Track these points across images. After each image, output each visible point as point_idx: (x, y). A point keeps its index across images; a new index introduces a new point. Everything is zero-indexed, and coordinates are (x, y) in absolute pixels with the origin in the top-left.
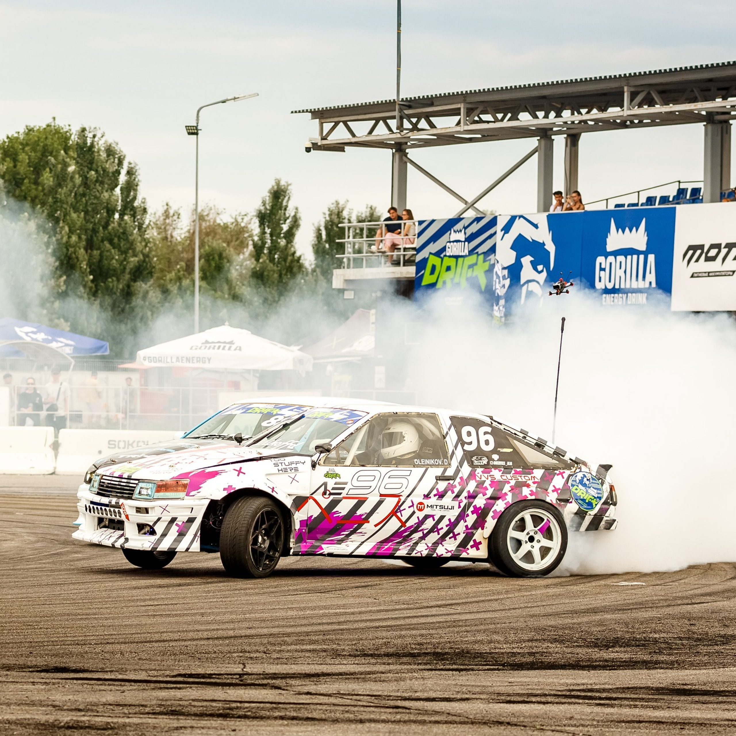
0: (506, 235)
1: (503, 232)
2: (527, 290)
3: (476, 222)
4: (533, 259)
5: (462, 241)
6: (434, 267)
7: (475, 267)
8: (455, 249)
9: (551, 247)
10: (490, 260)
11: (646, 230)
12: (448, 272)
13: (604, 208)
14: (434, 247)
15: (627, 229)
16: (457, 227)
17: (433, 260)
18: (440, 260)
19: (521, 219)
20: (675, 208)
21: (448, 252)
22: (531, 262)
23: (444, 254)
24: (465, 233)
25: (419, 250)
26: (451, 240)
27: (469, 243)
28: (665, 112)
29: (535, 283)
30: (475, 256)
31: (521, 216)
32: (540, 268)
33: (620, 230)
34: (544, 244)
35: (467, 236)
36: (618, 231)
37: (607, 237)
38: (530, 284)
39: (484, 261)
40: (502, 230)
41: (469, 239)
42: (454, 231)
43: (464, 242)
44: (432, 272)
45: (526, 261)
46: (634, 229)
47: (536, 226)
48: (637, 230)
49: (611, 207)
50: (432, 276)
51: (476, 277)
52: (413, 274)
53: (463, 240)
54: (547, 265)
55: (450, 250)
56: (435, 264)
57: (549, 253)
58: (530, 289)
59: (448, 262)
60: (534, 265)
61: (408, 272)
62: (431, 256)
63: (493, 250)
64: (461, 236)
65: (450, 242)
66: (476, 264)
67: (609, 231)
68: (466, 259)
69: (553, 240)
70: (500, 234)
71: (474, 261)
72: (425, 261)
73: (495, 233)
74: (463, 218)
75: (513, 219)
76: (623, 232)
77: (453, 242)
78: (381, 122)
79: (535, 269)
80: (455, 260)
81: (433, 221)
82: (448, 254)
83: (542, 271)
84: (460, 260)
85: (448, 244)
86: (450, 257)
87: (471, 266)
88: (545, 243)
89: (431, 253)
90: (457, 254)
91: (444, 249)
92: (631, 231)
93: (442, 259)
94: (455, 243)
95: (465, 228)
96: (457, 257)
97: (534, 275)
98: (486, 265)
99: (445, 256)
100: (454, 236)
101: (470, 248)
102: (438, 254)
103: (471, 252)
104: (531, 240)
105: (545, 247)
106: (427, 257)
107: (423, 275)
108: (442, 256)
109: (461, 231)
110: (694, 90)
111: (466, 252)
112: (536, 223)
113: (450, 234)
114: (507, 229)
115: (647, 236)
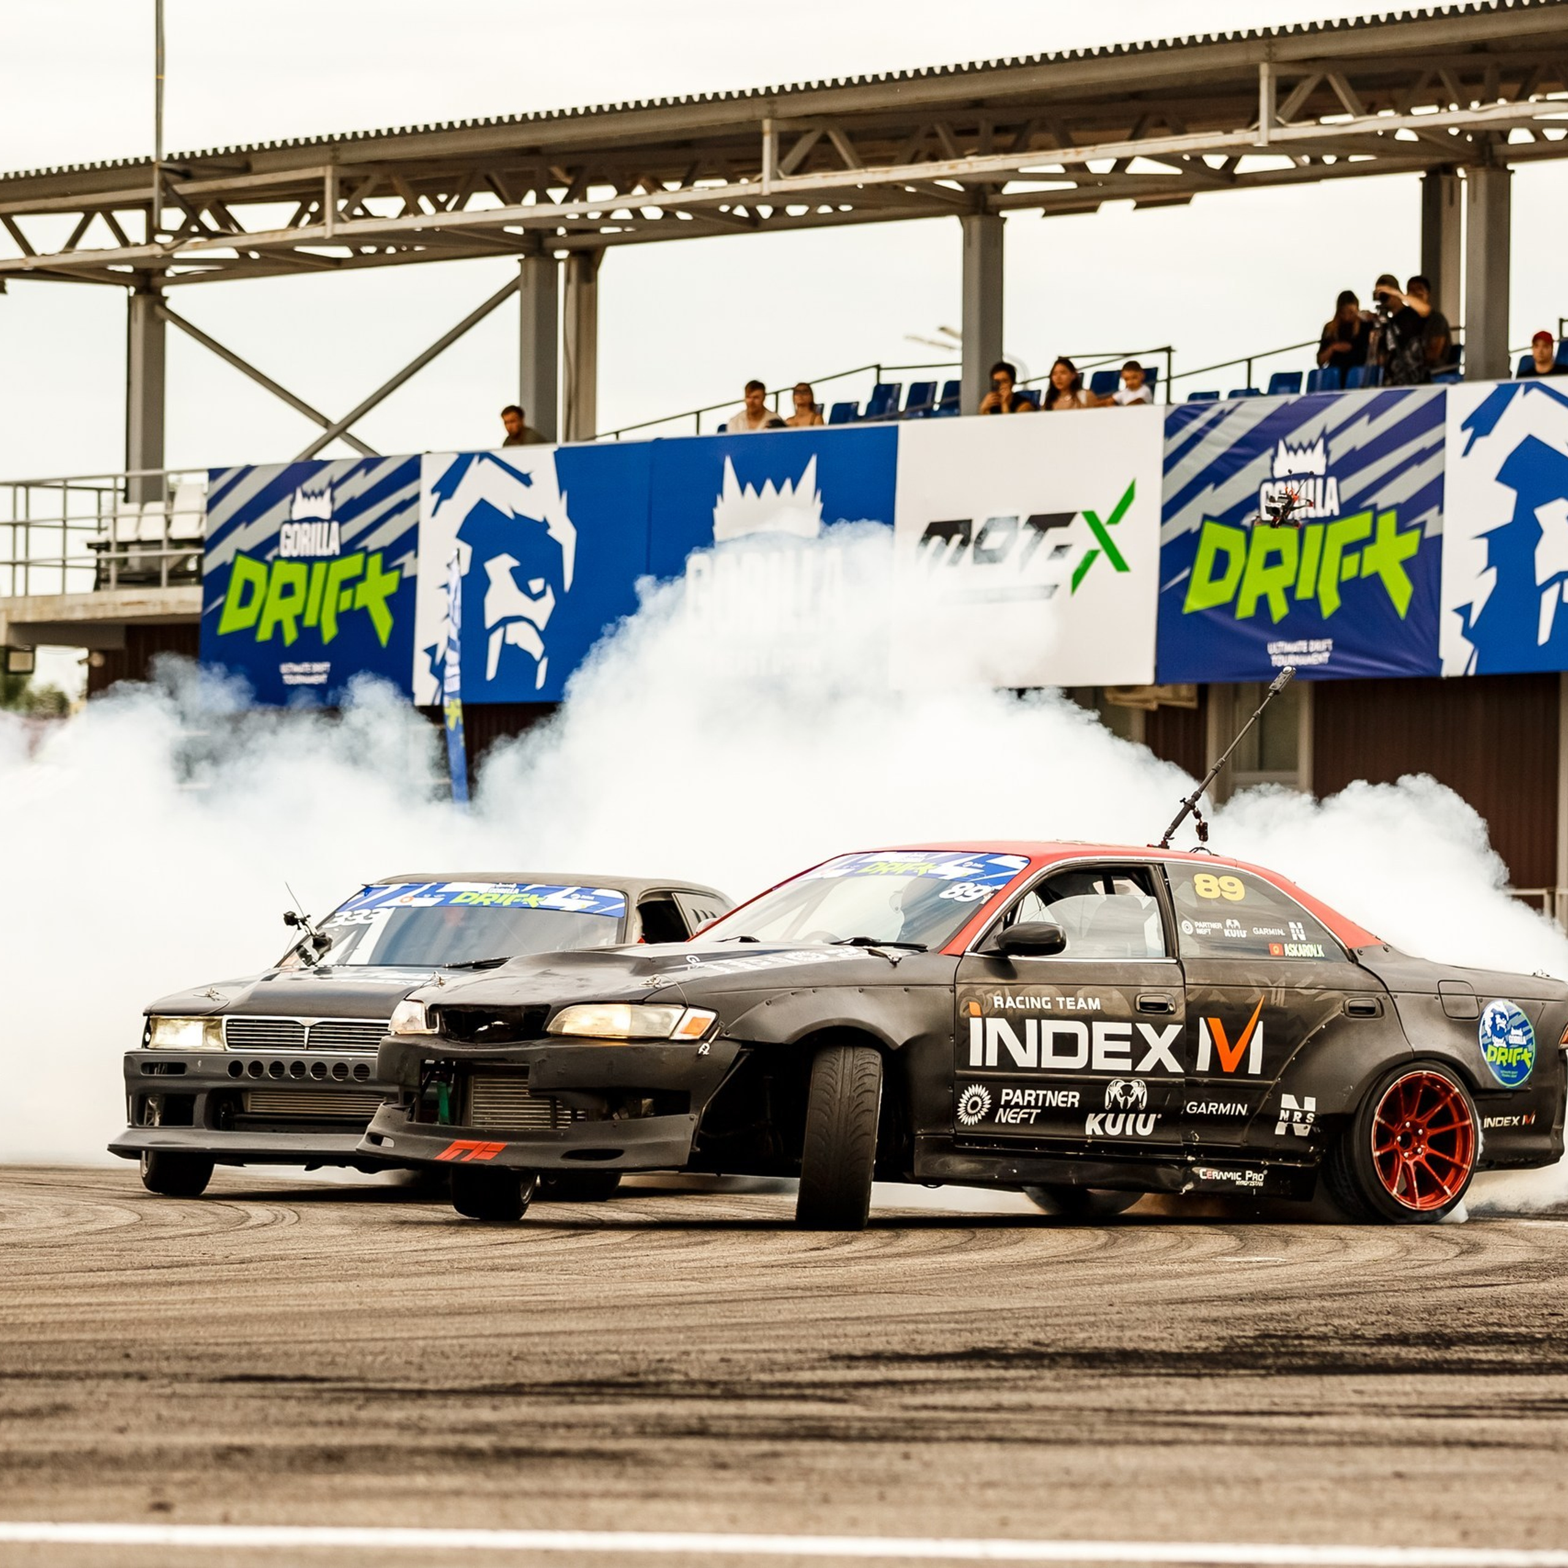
0: (445, 504)
1: (437, 495)
2: (504, 645)
3: (362, 472)
4: (515, 563)
5: (322, 520)
6: (248, 589)
7: (360, 587)
8: (305, 540)
9: (564, 533)
10: (401, 567)
11: (819, 485)
12: (288, 601)
13: (691, 432)
14: (248, 536)
15: (769, 485)
16: (309, 485)
17: (246, 569)
18: (262, 568)
19: (487, 462)
20: (896, 428)
21: (287, 549)
22: (513, 571)
23: (274, 552)
24: (332, 499)
25: (207, 544)
26: (296, 516)
27: (341, 523)
28: (866, 186)
29: (523, 625)
30: (359, 558)
31: (484, 455)
32: (536, 585)
33: (749, 488)
34: (545, 525)
35: (339, 503)
36: (743, 489)
37: (715, 505)
38: (511, 627)
39: (386, 569)
40: (433, 491)
41: (342, 515)
42: (305, 495)
43: (329, 521)
44: (245, 599)
45: (500, 567)
46: (788, 483)
47: (525, 479)
48: (794, 486)
49: (709, 429)
50: (245, 610)
51: (364, 610)
52: (194, 604)
53: (327, 515)
54: (554, 579)
55: (290, 543)
56: (251, 577)
57: (558, 547)
58: (510, 641)
59: (283, 573)
60: (521, 578)
61: (181, 602)
62: (242, 561)
63: (409, 541)
64: (322, 508)
65: (291, 522)
66: (361, 578)
67: (720, 491)
68: (335, 565)
69: (572, 514)
70: (428, 500)
71: (358, 571)
72: (225, 571)
73: (416, 498)
74: (324, 464)
75: (463, 462)
76: (759, 491)
77: (301, 521)
78: (99, 219)
79: (524, 588)
80: (302, 568)
81: (248, 470)
82: (285, 553)
83: (542, 594)
84: (319, 568)
85: (286, 528)
86: (291, 559)
87: (349, 584)
88: (550, 521)
89: (239, 552)
90: (309, 552)
91: (274, 540)
92: (778, 488)
93: (270, 567)
94: (306, 526)
95: (334, 486)
96: (309, 561)
97: (521, 604)
98: (390, 583)
99: (278, 557)
100: (303, 507)
101: (346, 537)
102: (259, 552)
103: (348, 549)
104: (511, 515)
105: (551, 532)
106: (229, 559)
107: (221, 607)
108: (269, 557)
109: (321, 493)
110: (940, 130)
111: (335, 548)
112: (524, 470)
113: (293, 502)
114: (447, 487)
115: (822, 500)
